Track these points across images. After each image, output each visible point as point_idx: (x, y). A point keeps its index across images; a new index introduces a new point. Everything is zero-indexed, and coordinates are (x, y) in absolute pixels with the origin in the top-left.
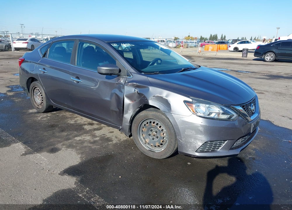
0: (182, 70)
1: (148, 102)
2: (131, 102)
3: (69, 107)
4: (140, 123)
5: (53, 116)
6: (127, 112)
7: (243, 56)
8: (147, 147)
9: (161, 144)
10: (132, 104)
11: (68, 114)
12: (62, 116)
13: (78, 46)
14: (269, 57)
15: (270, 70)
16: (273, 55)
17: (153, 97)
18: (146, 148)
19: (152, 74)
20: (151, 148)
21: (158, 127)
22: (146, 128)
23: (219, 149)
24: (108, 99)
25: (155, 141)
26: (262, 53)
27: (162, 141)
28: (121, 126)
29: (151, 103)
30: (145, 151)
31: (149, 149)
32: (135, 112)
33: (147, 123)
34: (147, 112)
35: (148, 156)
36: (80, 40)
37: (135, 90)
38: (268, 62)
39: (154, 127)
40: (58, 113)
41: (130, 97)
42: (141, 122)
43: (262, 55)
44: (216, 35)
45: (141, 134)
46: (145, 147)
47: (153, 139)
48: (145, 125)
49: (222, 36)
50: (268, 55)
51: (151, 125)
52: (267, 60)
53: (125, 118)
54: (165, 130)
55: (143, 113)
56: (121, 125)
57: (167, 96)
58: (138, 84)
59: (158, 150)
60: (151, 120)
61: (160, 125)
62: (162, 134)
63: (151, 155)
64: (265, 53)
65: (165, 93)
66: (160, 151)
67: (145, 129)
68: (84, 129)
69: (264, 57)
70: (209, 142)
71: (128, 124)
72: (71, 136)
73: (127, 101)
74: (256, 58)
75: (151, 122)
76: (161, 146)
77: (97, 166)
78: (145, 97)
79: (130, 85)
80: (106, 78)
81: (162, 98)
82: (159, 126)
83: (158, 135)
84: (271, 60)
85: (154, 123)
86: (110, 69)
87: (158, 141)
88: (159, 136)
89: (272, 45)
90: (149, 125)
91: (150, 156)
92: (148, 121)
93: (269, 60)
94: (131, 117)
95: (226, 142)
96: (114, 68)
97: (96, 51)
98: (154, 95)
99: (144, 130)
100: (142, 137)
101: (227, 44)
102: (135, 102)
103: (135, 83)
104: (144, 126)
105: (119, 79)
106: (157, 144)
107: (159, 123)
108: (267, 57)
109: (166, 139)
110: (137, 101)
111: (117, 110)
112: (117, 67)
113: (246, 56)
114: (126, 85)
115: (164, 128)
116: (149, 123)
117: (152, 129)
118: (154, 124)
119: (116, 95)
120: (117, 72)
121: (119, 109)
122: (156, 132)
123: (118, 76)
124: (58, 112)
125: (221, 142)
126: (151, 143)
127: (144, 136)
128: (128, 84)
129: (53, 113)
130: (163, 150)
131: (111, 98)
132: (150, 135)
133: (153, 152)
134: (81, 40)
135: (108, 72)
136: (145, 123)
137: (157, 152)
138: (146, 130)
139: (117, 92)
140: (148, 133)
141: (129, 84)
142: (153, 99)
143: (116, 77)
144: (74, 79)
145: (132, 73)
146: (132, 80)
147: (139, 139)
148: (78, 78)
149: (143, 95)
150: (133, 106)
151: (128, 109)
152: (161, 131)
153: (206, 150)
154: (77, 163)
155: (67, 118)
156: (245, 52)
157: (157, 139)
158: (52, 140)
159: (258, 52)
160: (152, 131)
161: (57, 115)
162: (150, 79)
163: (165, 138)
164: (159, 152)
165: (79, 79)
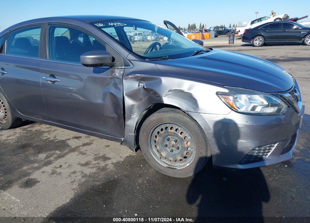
0: (195, 53)
1: (161, 99)
2: (135, 103)
3: (44, 117)
4: (152, 131)
5: (24, 132)
6: (130, 118)
7: (229, 43)
8: (164, 162)
9: (185, 157)
10: (136, 106)
11: (43, 127)
12: (36, 131)
13: (48, 32)
14: (257, 41)
15: (264, 55)
16: (261, 39)
17: (169, 91)
18: (163, 165)
19: (160, 59)
20: (169, 163)
21: (179, 134)
22: (160, 136)
23: (268, 156)
24: (100, 101)
25: (174, 154)
26: (250, 37)
27: (185, 152)
28: (123, 137)
29: (166, 100)
30: (162, 168)
31: (167, 166)
32: (142, 116)
33: (162, 130)
34: (161, 114)
35: (166, 175)
36: (49, 24)
37: (139, 85)
38: (257, 46)
39: (173, 134)
40: (29, 128)
41: (132, 96)
42: (153, 129)
43: (251, 40)
44: (194, 24)
45: (153, 146)
46: (161, 163)
47: (172, 151)
48: (158, 133)
49: (201, 25)
50: (256, 39)
51: (168, 132)
52: (256, 45)
53: (128, 126)
54: (189, 138)
55: (154, 117)
56: (123, 135)
57: (190, 88)
58: (143, 75)
59: (180, 166)
60: (168, 125)
61: (180, 130)
62: (185, 143)
63: (171, 173)
64: (253, 38)
65: (186, 85)
66: (184, 167)
67: (159, 139)
68: (68, 146)
69: (253, 42)
70: (257, 148)
71: (133, 134)
72: (52, 158)
73: (129, 102)
74: (244, 43)
75: (166, 128)
76: (184, 159)
77: (98, 201)
78: (155, 93)
79: (131, 78)
80: (95, 72)
81: (182, 91)
82: (180, 132)
83: (178, 145)
84: (260, 44)
85: (171, 128)
86: (99, 57)
87: (179, 153)
88: (180, 147)
89: (260, 28)
90: (165, 132)
91: (169, 175)
92: (163, 127)
93: (258, 44)
94: (137, 123)
95: (276, 145)
96: (104, 56)
97: (71, 42)
98: (170, 90)
99: (157, 140)
100: (155, 150)
101: (210, 32)
102: (140, 102)
103: (138, 75)
104: (157, 135)
105: (113, 72)
106: (179, 158)
107: (179, 128)
108: (256, 42)
109: (192, 150)
110: (143, 101)
111: (114, 115)
112: (108, 54)
113: (233, 43)
114: (125, 79)
115: (187, 135)
116: (164, 129)
117: (169, 137)
118: (172, 131)
119: (112, 94)
120: (110, 61)
121: (117, 114)
122: (176, 141)
123: (112, 67)
124: (29, 126)
125: (271, 145)
126: (169, 157)
127: (158, 147)
128: (127, 77)
129: (23, 128)
130: (188, 165)
131: (104, 99)
132: (166, 147)
133: (174, 169)
134: (51, 23)
135: (98, 62)
136: (158, 129)
137: (180, 168)
138: (161, 139)
139: (113, 90)
140: (164, 143)
141: (130, 76)
142: (169, 94)
143: (108, 69)
144: (48, 79)
145: (131, 61)
146: (132, 70)
147: (151, 153)
148: (53, 76)
149: (152, 90)
150: (139, 107)
151: (131, 112)
152: (184, 139)
153: (253, 160)
154: (68, 200)
155: (43, 132)
156: (232, 38)
157: (178, 151)
158: (25, 168)
159: (246, 36)
160: (169, 140)
161: (29, 130)
162: (160, 67)
163: (189, 149)
164: (182, 168)
165: (55, 78)
